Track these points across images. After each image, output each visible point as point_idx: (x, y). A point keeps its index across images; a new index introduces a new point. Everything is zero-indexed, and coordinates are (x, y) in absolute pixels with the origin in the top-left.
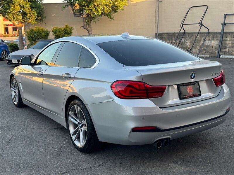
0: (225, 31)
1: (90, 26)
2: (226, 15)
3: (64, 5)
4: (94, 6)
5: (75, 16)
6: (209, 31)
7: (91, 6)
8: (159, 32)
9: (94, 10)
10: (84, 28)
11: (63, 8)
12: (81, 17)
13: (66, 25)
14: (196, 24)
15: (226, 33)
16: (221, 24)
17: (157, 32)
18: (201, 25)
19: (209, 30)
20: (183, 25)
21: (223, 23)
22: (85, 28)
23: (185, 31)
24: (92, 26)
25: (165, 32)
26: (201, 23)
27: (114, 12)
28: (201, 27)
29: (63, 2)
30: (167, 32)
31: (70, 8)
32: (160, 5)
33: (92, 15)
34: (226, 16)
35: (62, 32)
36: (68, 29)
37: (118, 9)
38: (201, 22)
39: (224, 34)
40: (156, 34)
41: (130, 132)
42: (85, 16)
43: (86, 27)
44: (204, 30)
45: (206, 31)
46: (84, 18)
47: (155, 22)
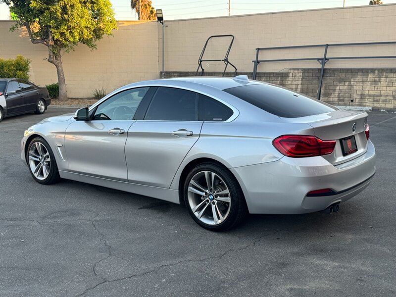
0: (257, 71)
1: (59, 59)
2: (259, 49)
3: (14, 24)
4: (69, 28)
5: (33, 42)
6: (237, 71)
7: (64, 29)
8: (165, 71)
9: (68, 34)
10: (50, 60)
11: (13, 29)
12: (44, 43)
13: (19, 55)
14: (220, 60)
15: (259, 73)
16: (253, 61)
17: (162, 71)
18: (226, 62)
19: (236, 69)
20: (201, 61)
21: (255, 60)
22: (51, 62)
23: (203, 70)
24: (62, 59)
25: (174, 71)
26: (226, 60)
27: (97, 38)
28: (227, 65)
29: (12, 19)
30: (177, 71)
31: (24, 28)
32: (164, 31)
33: (64, 41)
34: (260, 51)
35: (12, 67)
36: (22, 62)
37: (103, 33)
38: (227, 58)
39: (257, 76)
40: (161, 73)
41: (305, 198)
42: (51, 43)
43: (52, 59)
44: (230, 69)
45: (233, 70)
46: (51, 45)
47: (158, 55)
